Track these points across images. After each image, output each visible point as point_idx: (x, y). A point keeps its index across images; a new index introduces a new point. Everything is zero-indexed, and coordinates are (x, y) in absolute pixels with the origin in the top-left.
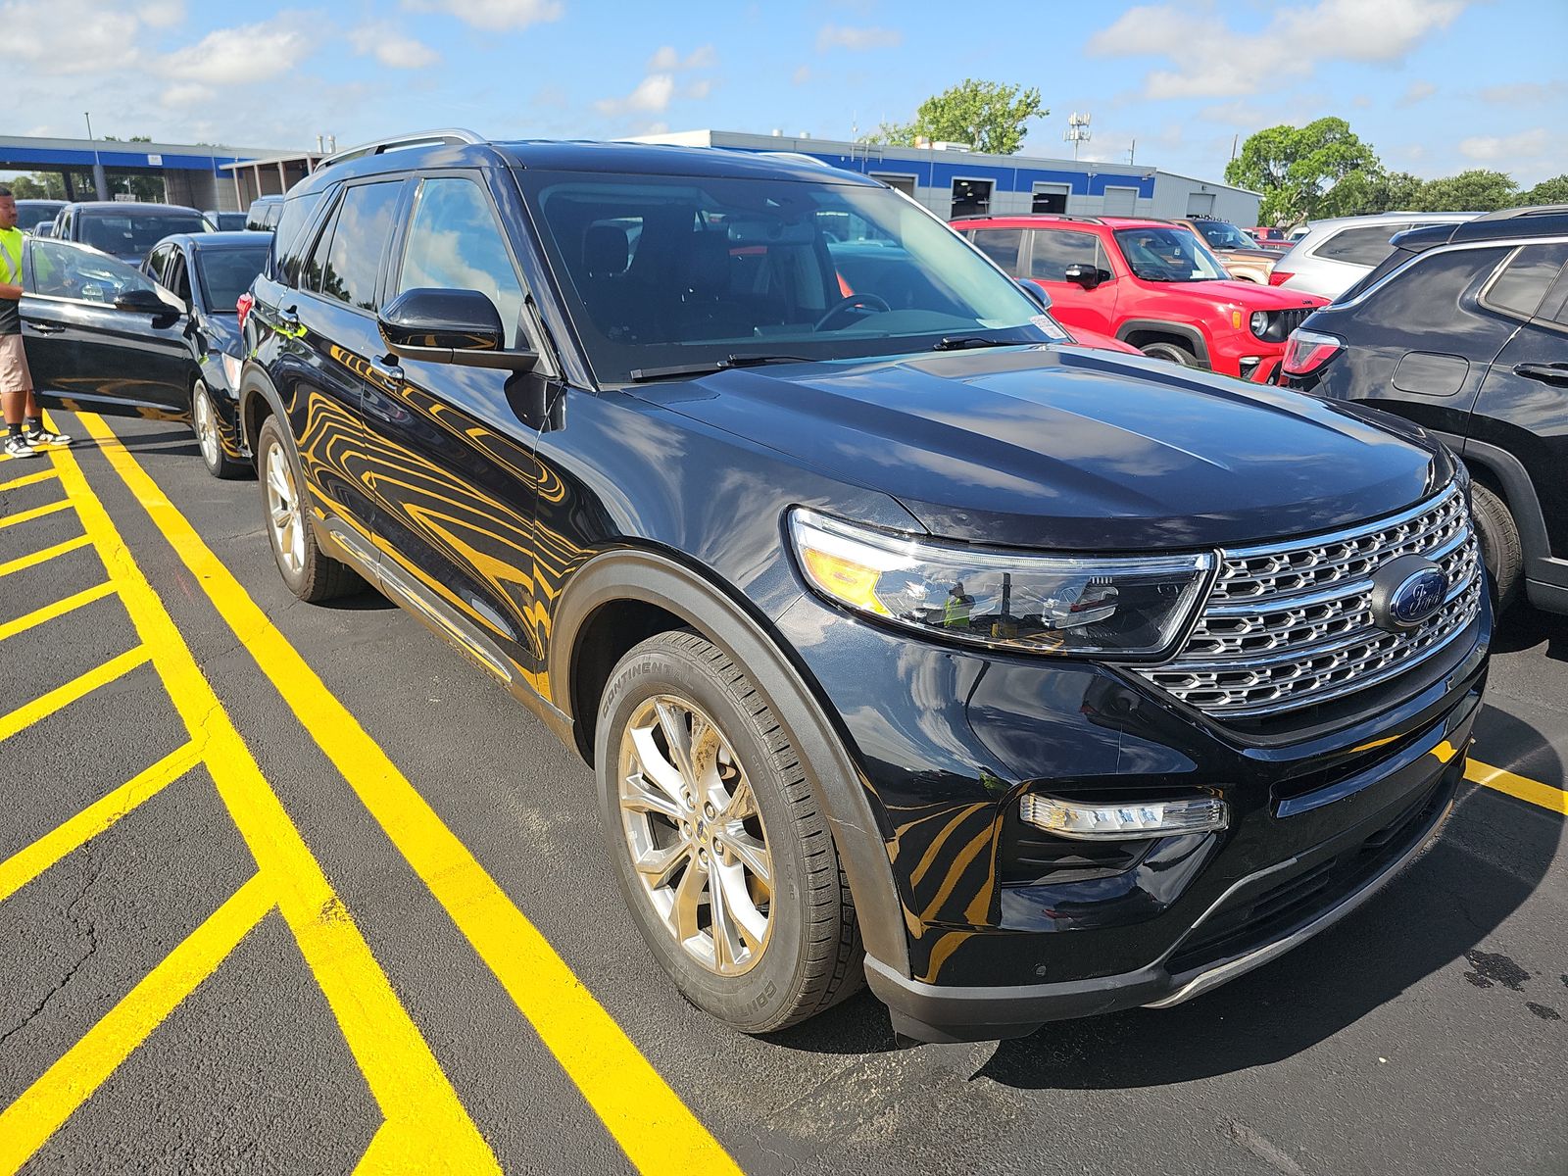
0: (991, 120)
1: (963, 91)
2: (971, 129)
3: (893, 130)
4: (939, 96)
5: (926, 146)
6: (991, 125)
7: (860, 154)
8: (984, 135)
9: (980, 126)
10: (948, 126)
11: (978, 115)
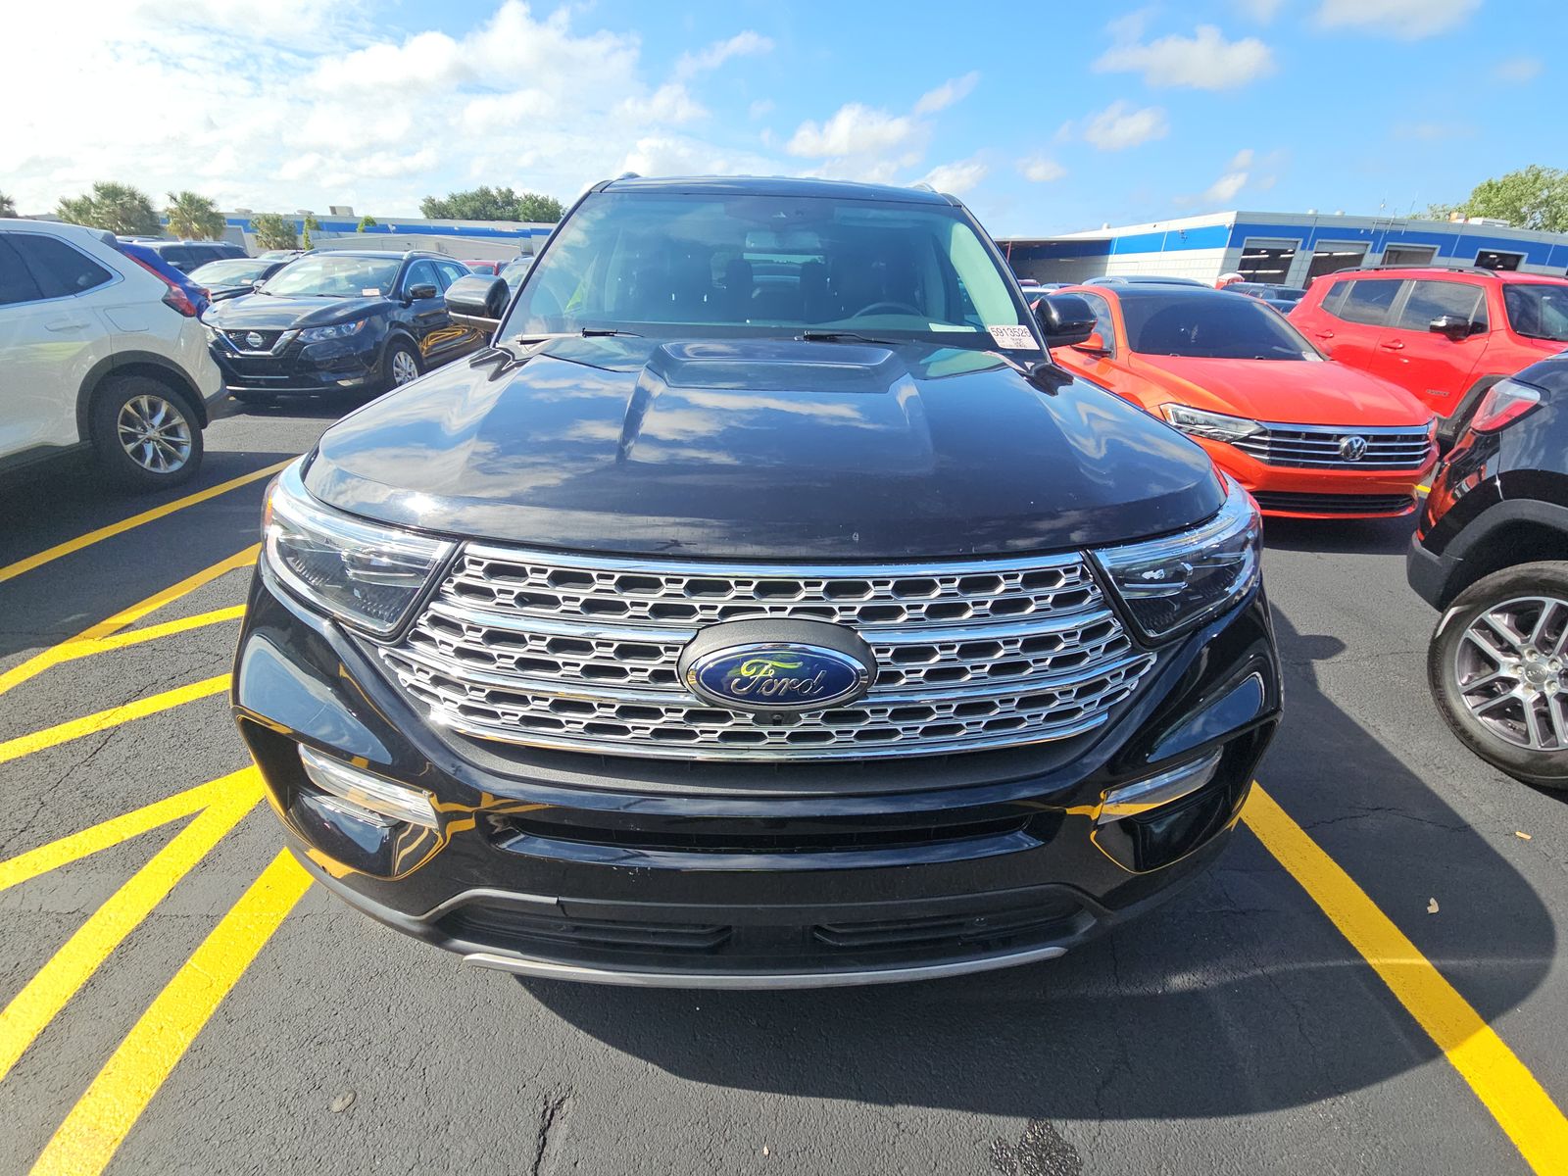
0: (1547, 202)
1: (1524, 175)
2: (1524, 210)
3: (1441, 209)
4: (1498, 180)
5: (1461, 221)
6: (1547, 207)
7: (1381, 227)
8: (1537, 215)
9: (1534, 207)
10: (1500, 205)
11: (1536, 198)
